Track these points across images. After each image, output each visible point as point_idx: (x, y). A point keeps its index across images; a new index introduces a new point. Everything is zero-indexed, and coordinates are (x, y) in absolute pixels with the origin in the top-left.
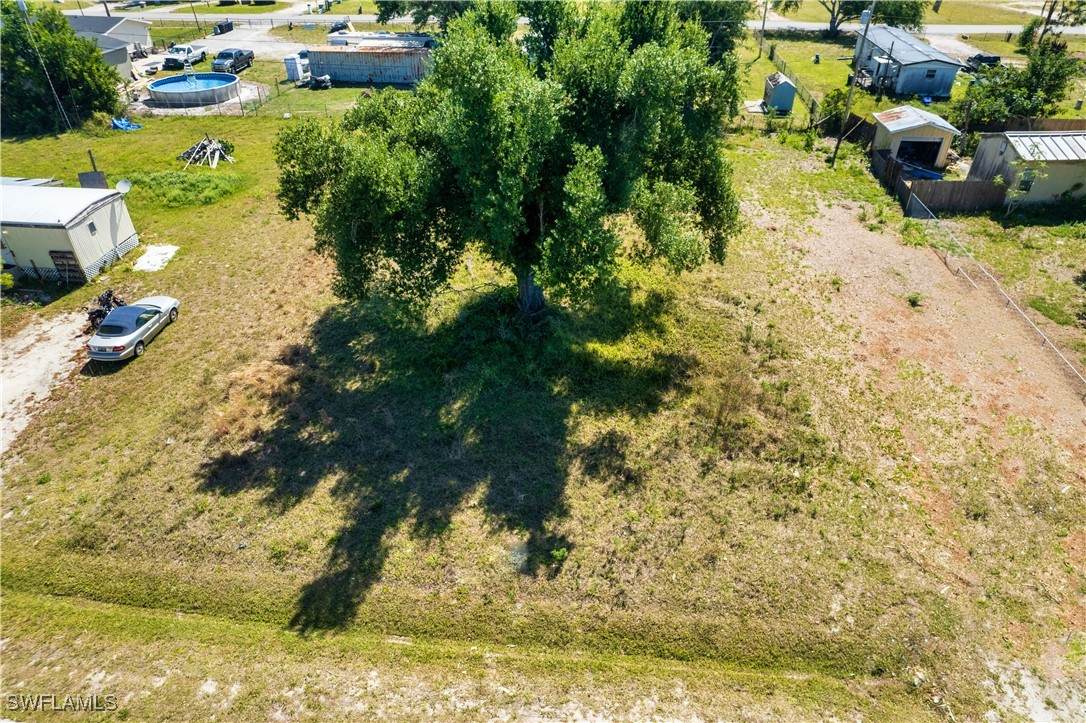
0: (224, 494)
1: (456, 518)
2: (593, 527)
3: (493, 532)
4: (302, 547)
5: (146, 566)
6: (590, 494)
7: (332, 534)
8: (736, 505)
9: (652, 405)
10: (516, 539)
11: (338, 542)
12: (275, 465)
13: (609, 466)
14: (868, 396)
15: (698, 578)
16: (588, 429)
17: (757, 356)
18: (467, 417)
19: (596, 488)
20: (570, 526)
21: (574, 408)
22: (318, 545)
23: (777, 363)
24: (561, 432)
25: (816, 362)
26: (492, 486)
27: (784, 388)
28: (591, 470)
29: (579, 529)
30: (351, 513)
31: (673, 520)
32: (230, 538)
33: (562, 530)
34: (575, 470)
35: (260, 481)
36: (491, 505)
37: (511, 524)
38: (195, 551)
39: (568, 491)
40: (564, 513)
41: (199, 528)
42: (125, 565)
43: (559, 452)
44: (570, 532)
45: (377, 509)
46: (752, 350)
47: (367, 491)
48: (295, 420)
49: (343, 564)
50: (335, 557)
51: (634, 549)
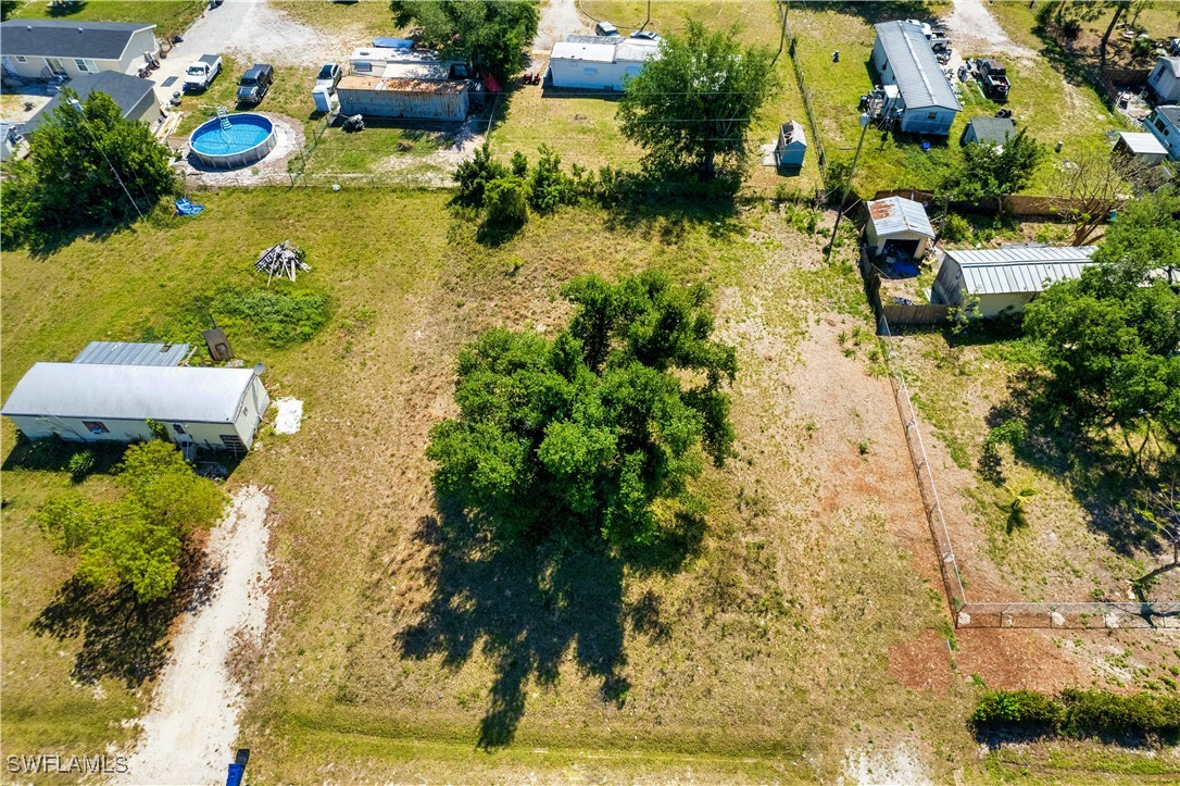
0: (418, 658)
1: (562, 669)
2: (641, 671)
3: (584, 678)
4: (475, 696)
5: (387, 712)
6: (638, 645)
7: (490, 685)
8: (723, 649)
9: (673, 568)
10: (596, 682)
11: (494, 690)
12: (442, 632)
13: (649, 622)
14: (816, 553)
15: (700, 704)
16: (635, 588)
17: (746, 514)
18: (557, 581)
19: (643, 639)
20: (626, 672)
21: (625, 570)
22: (484, 693)
23: (758, 521)
24: (617, 593)
25: (785, 518)
26: (579, 642)
27: (761, 547)
28: (638, 627)
29: (633, 673)
30: (499, 668)
31: (688, 663)
32: (432, 691)
33: (623, 675)
34: (629, 625)
35: (437, 647)
36: (583, 657)
37: (594, 671)
38: (411, 701)
39: (625, 643)
40: (624, 662)
41: (410, 686)
42: (375, 712)
43: (618, 610)
44: (628, 675)
45: (513, 665)
46: (743, 507)
47: (504, 650)
48: (444, 593)
49: (501, 705)
50: (495, 702)
51: (665, 686)
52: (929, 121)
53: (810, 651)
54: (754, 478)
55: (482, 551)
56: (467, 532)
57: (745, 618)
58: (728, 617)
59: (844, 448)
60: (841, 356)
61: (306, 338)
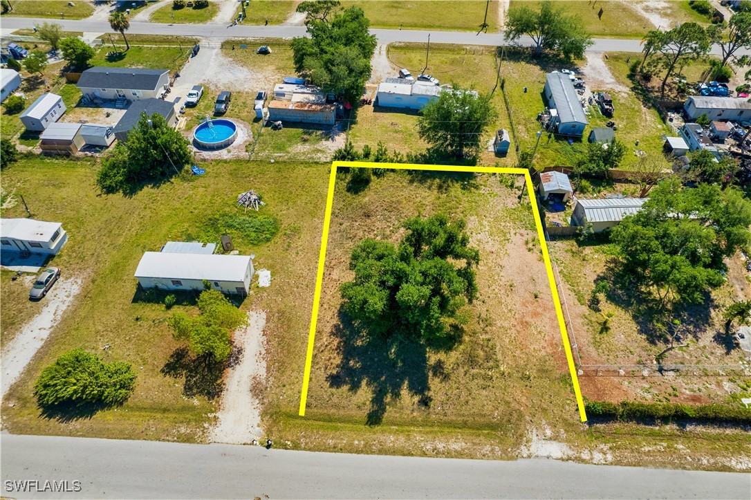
0: (337, 388)
1: (402, 392)
2: (437, 394)
3: (412, 396)
4: (364, 404)
5: (325, 411)
6: (435, 383)
7: (370, 399)
8: (473, 385)
9: (450, 349)
10: (416, 399)
11: (373, 401)
12: (347, 376)
13: (440, 372)
14: (514, 343)
15: (464, 408)
16: (433, 357)
17: (482, 325)
18: (397, 354)
19: (437, 380)
20: (431, 394)
21: (428, 350)
22: (368, 403)
23: (488, 329)
24: (425, 360)
25: (500, 327)
26: (409, 381)
27: (489, 340)
28: (435, 374)
29: (433, 395)
30: (374, 392)
31: (458, 390)
32: (344, 402)
33: (429, 395)
34: (430, 374)
35: (345, 382)
36: (411, 388)
37: (416, 393)
38: (336, 406)
39: (430, 382)
40: (429, 390)
41: (335, 400)
42: (320, 411)
43: (425, 367)
44: (431, 396)
45: (380, 391)
46: (481, 322)
47: (375, 384)
48: (346, 359)
49: (376, 408)
50: (373, 407)
51: (448, 400)
52: (572, 129)
53: (512, 386)
54: (485, 309)
55: (362, 341)
56: (356, 333)
57: (482, 372)
58: (475, 371)
59: (527, 295)
60: (526, 251)
61: (268, 240)
